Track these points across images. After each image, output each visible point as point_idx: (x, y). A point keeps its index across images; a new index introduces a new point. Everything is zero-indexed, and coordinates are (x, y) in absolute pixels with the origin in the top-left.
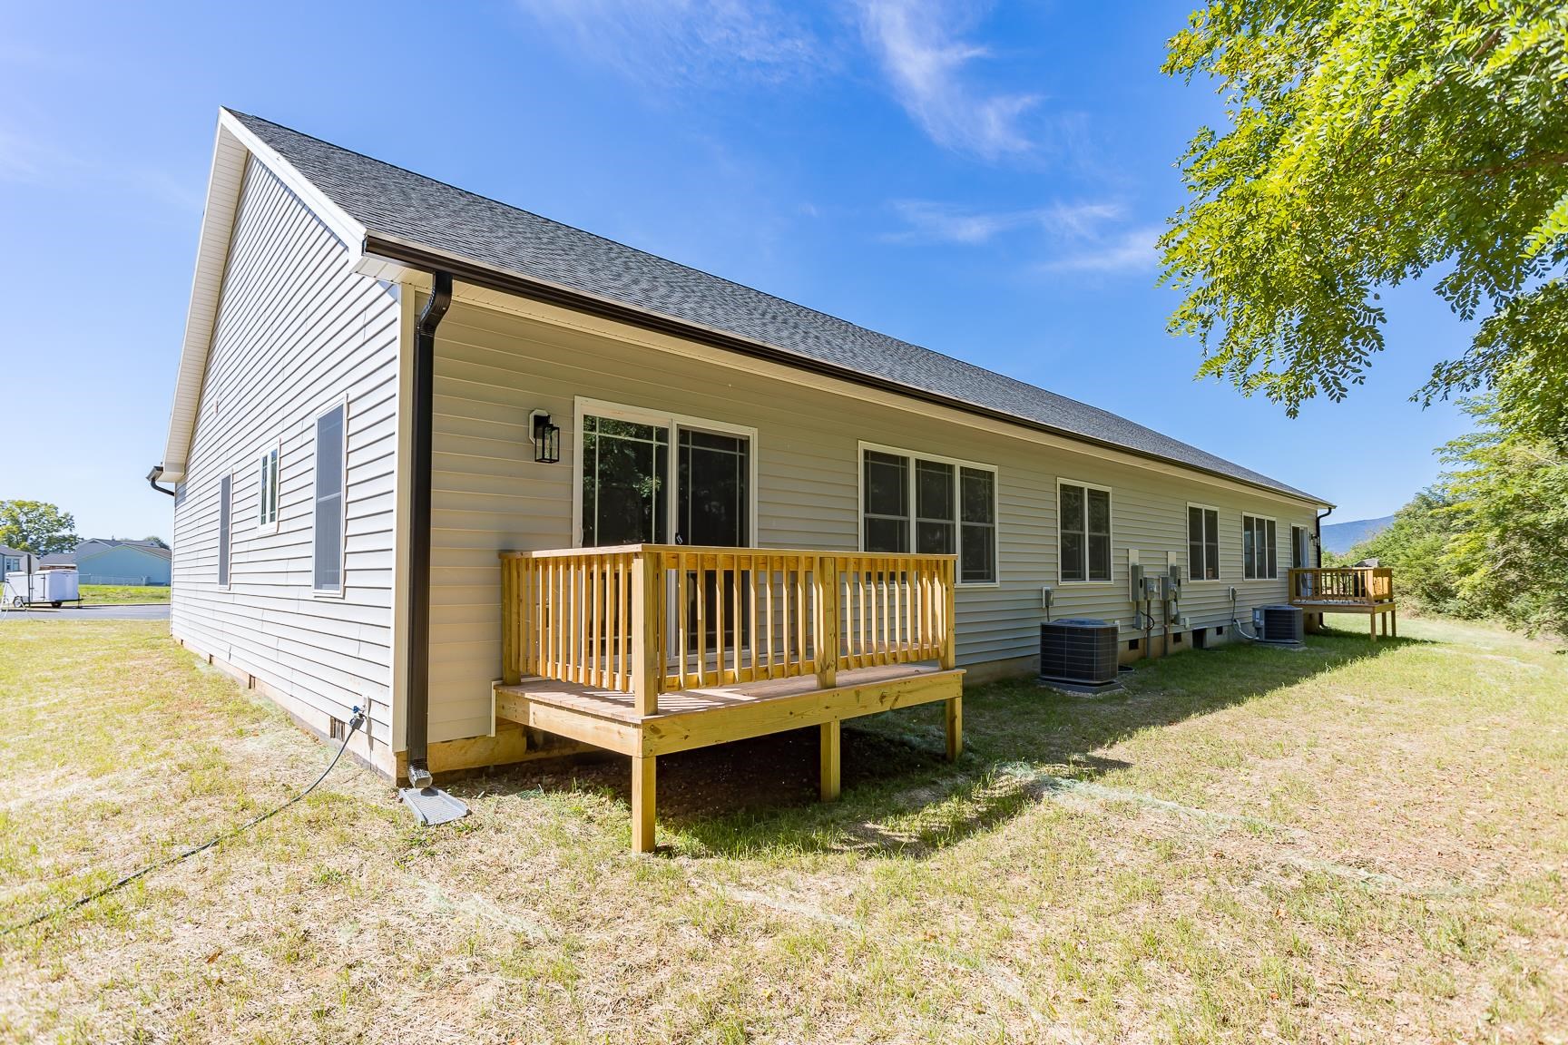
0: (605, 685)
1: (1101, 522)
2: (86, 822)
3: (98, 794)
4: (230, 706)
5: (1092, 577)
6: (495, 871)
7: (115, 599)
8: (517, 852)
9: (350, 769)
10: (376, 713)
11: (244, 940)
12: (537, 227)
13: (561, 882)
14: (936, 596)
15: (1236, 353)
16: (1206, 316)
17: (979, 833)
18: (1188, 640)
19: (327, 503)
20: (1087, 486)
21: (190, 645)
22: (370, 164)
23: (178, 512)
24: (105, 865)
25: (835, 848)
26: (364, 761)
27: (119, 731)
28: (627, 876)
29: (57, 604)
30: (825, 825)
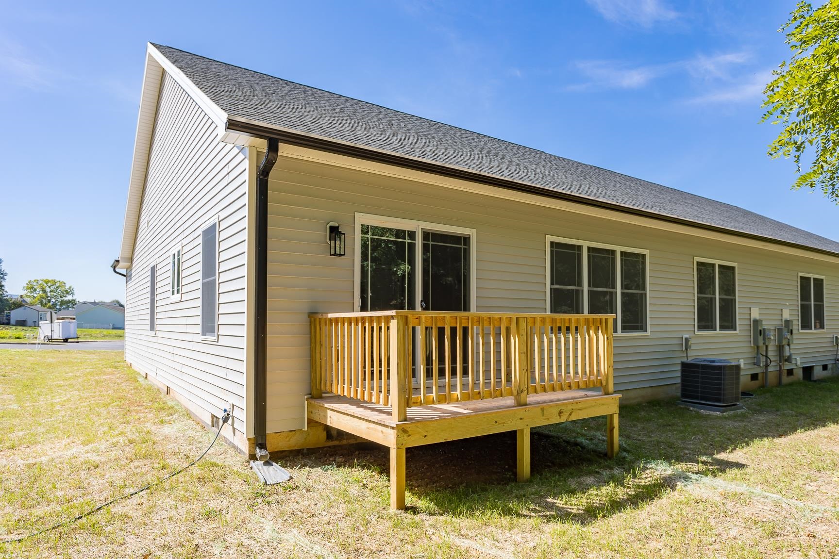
0: (374, 400)
1: (729, 288)
2: (80, 471)
3: (86, 455)
4: (156, 405)
5: (722, 327)
6: (306, 516)
7: (96, 337)
8: (319, 505)
9: (222, 447)
10: (236, 413)
11: (163, 547)
12: (333, 101)
13: (345, 526)
14: (600, 342)
15: (825, 169)
16: (799, 143)
17: (628, 509)
18: (799, 374)
19: (208, 283)
20: (717, 262)
21: (136, 367)
22: (232, 69)
23: (129, 286)
24: (90, 497)
25: (525, 514)
26: (230, 442)
27: (98, 418)
28: (387, 524)
29: (66, 340)
30: (518, 498)
